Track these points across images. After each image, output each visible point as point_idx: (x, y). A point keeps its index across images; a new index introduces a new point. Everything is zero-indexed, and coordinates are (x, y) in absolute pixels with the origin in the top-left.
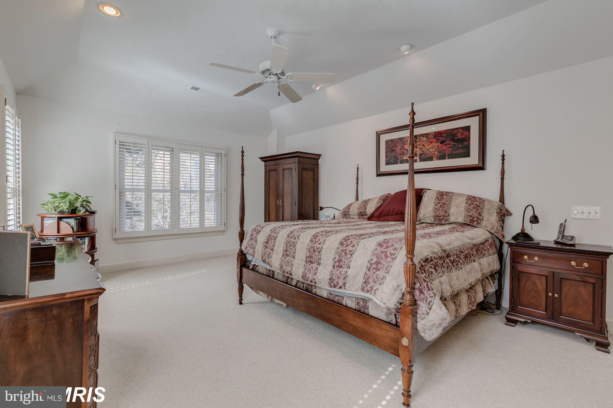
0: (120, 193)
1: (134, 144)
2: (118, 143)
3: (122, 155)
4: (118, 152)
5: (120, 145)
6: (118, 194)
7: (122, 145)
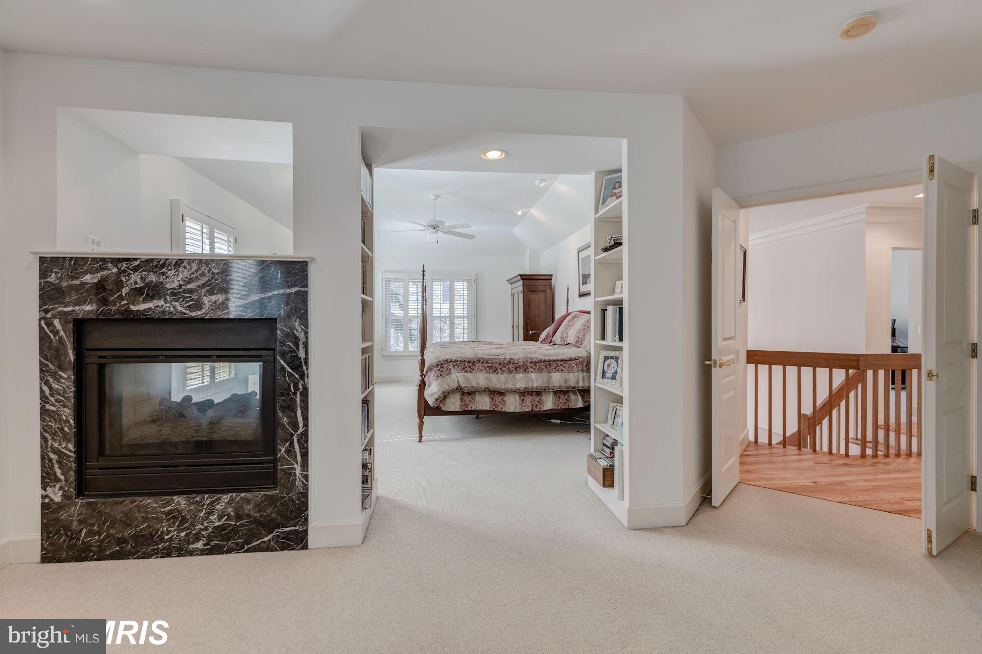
0: (386, 319)
1: (395, 279)
2: (384, 280)
3: (389, 286)
4: (384, 285)
5: (386, 281)
6: (384, 321)
7: (388, 281)
